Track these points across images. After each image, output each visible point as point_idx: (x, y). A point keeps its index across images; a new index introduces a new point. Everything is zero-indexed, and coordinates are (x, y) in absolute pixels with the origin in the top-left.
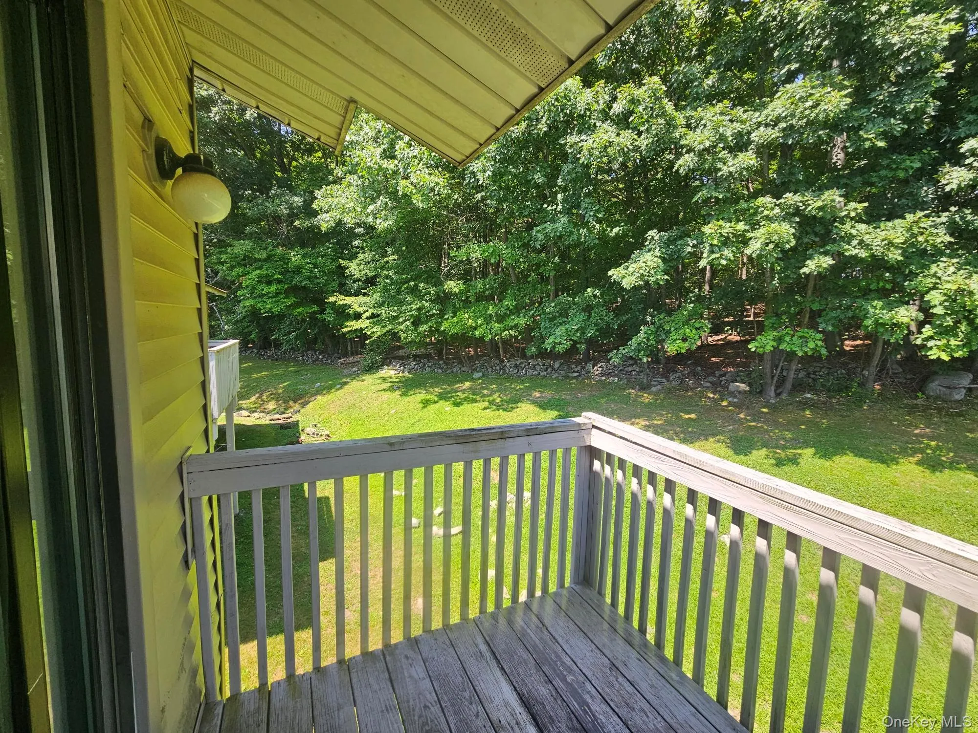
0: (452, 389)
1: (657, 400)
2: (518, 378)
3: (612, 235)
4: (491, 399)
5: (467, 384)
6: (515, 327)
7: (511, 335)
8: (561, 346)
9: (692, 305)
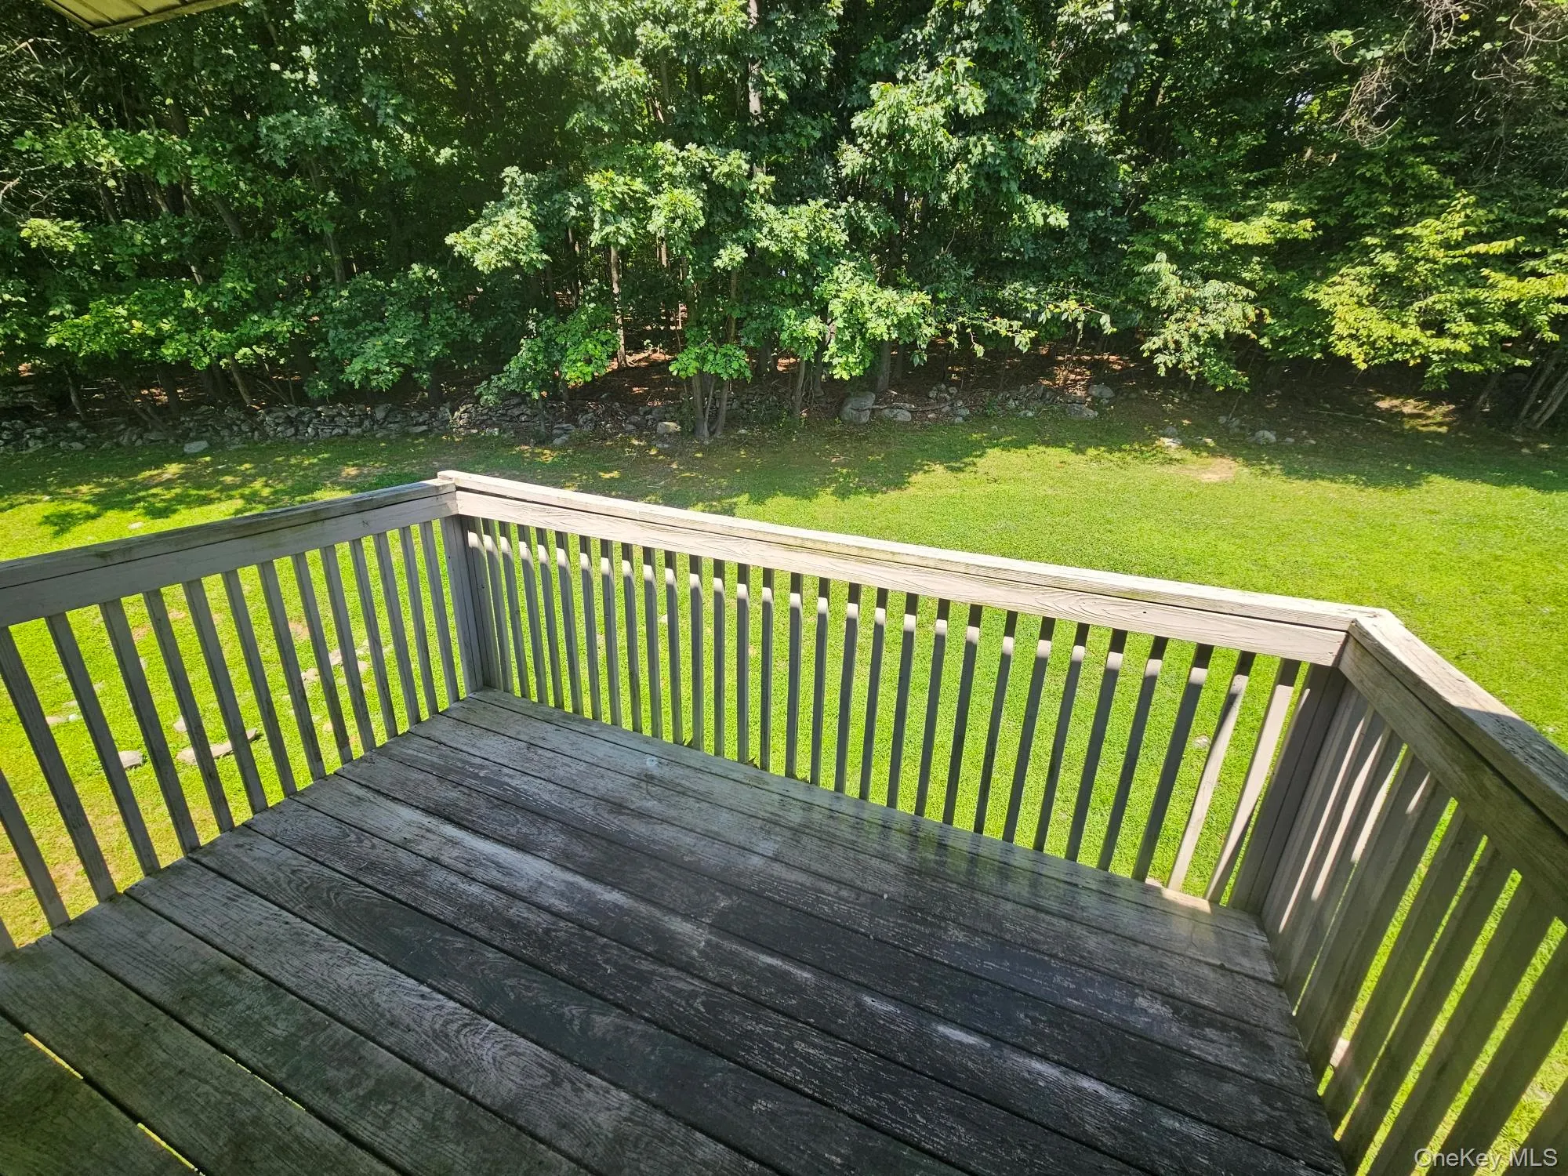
0: (134, 483)
1: (564, 457)
2: (300, 445)
3: (440, 160)
4: (247, 491)
5: (173, 469)
6: (268, 338)
7: (258, 356)
8: (381, 378)
9: (592, 305)
